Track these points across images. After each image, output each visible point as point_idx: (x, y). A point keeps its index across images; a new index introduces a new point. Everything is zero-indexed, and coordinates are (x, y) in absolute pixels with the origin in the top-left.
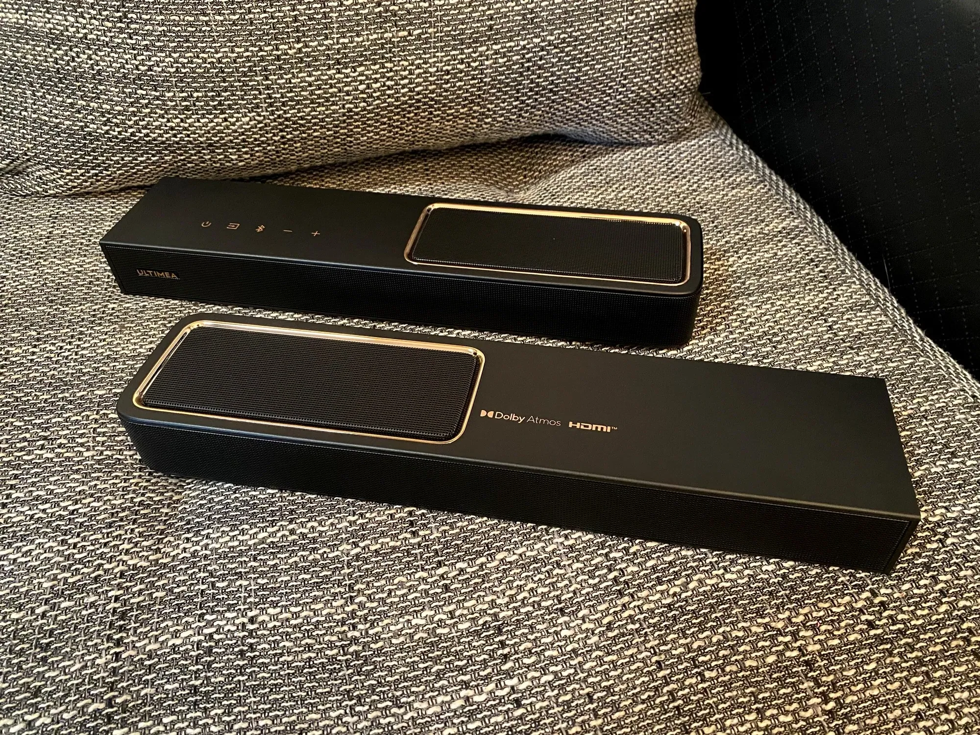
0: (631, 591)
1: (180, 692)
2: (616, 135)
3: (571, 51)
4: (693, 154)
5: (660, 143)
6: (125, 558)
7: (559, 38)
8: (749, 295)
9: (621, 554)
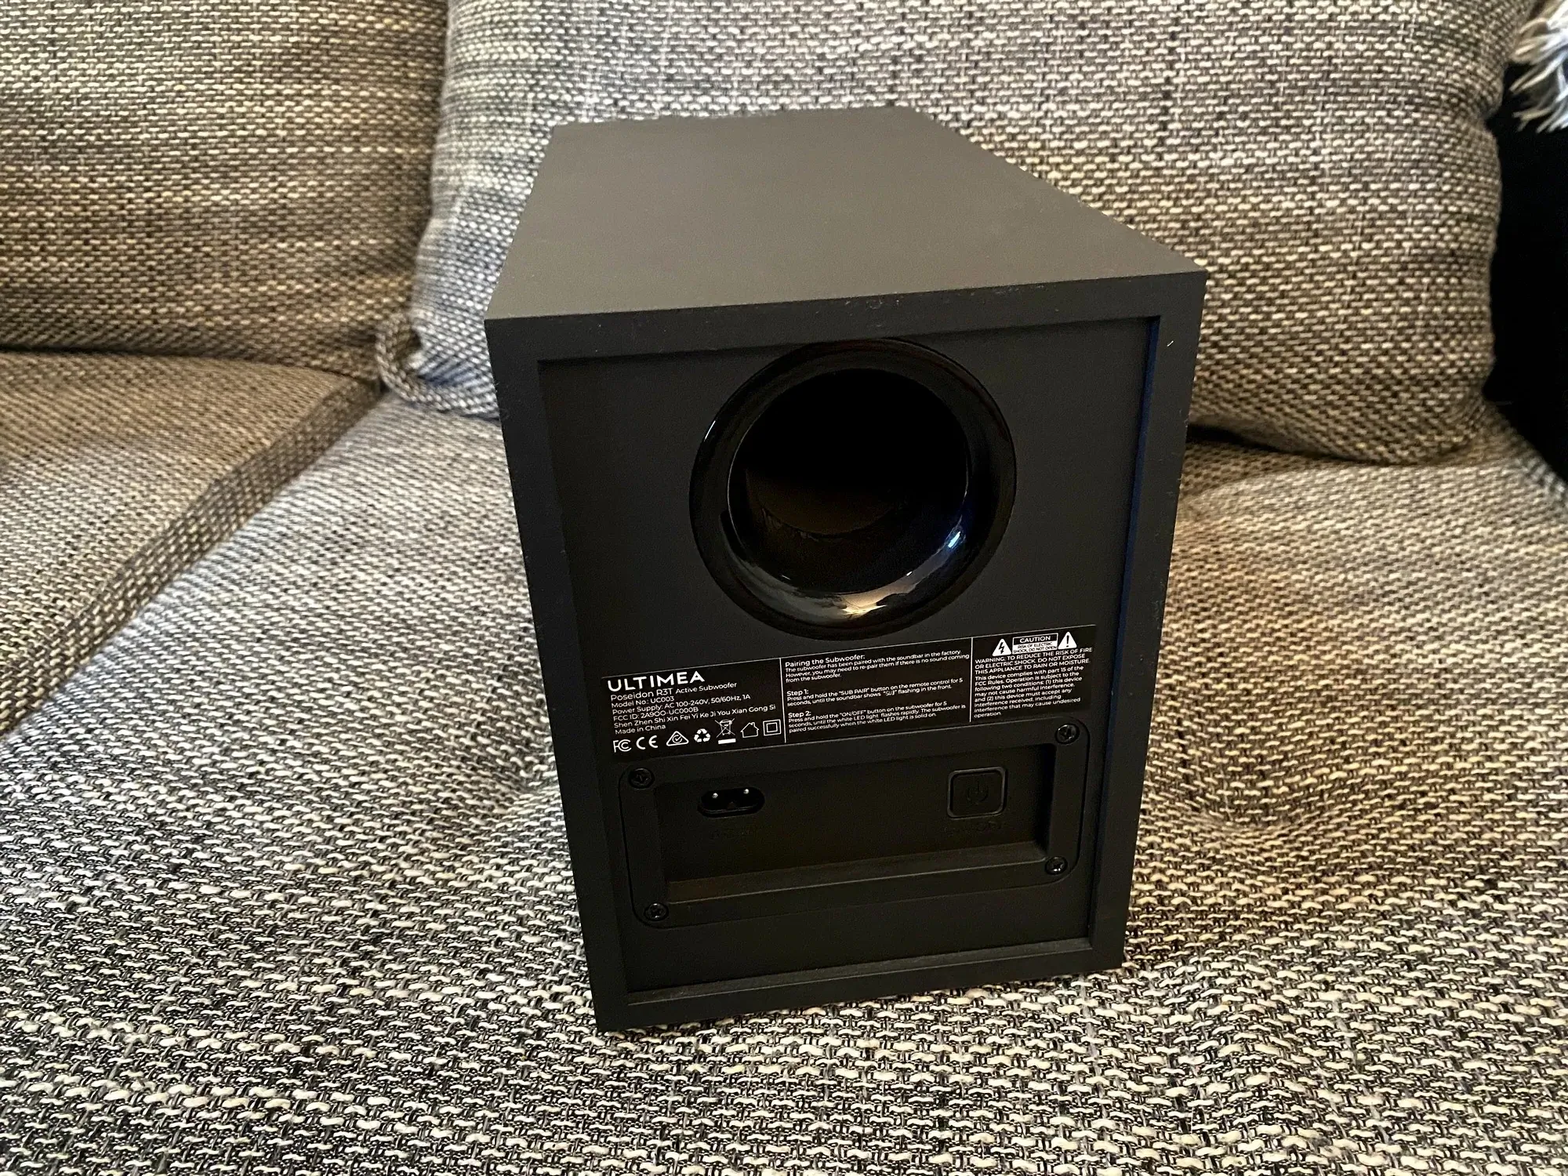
0: (1206, 1128)
1: (409, 1068)
2: (1324, 440)
3: (1256, 285)
4: (1464, 487)
5: (1404, 463)
6: (404, 865)
7: (1238, 262)
8: (1537, 705)
9: (1200, 1060)
